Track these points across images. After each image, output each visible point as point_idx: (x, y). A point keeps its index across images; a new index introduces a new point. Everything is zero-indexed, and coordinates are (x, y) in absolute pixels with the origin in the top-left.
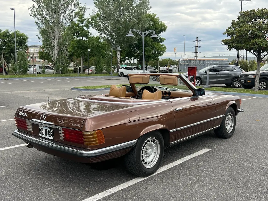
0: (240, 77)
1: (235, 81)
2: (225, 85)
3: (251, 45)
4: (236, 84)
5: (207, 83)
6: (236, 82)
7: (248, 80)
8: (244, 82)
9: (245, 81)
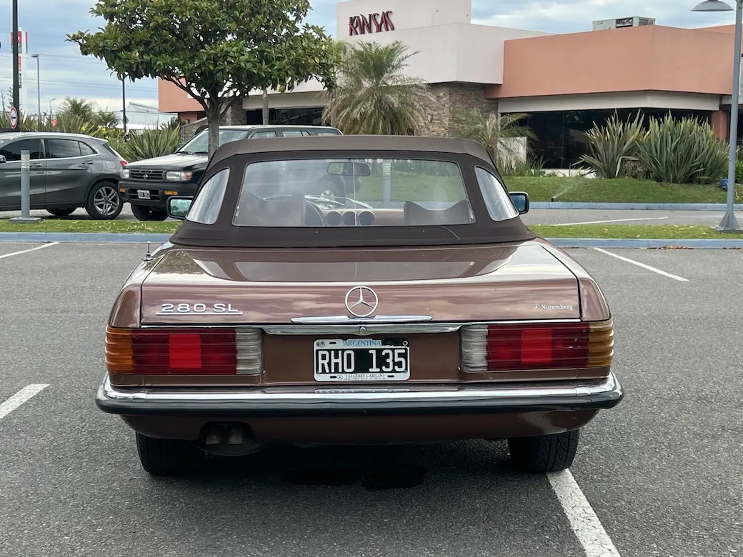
0: (126, 180)
1: (99, 196)
2: (50, 214)
3: (209, 64)
4: (101, 206)
5: (25, 202)
6: (101, 198)
7: (168, 190)
8: (152, 198)
9: (152, 192)
